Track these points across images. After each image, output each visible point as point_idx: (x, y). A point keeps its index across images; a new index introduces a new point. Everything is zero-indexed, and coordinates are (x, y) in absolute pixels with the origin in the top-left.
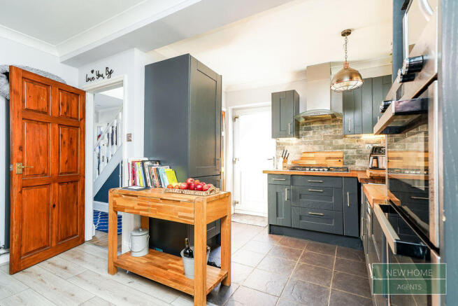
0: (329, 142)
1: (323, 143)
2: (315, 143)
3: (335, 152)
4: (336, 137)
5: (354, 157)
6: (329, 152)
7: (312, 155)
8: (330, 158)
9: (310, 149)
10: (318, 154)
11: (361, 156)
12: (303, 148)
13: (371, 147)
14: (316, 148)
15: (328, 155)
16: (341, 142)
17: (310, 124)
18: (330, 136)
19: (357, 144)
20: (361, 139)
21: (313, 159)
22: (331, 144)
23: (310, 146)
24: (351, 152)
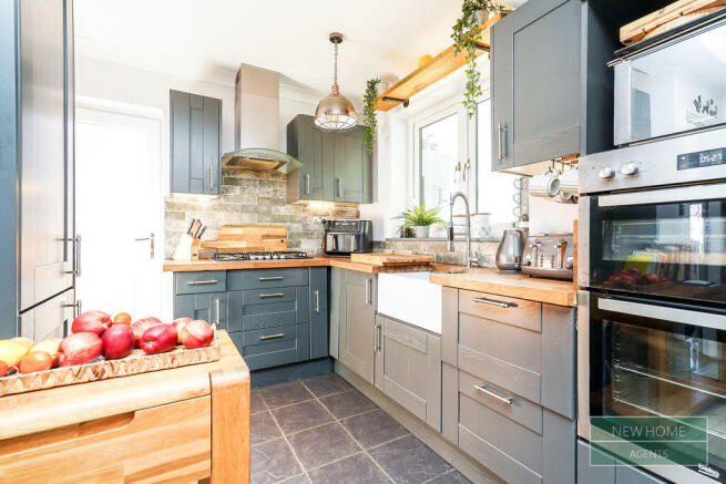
0: (265, 209)
1: (256, 211)
2: (244, 209)
3: (276, 227)
4: (277, 202)
5: (299, 235)
6: (266, 226)
7: (239, 231)
8: (268, 236)
9: (235, 219)
10: (250, 229)
11: (308, 234)
12: (222, 217)
13: (320, 221)
14: (246, 218)
15: (265, 231)
16: (284, 210)
17: (234, 173)
18: (268, 199)
19: (302, 215)
20: (308, 207)
21: (240, 238)
22: (268, 213)
23: (235, 213)
24: (296, 227)
